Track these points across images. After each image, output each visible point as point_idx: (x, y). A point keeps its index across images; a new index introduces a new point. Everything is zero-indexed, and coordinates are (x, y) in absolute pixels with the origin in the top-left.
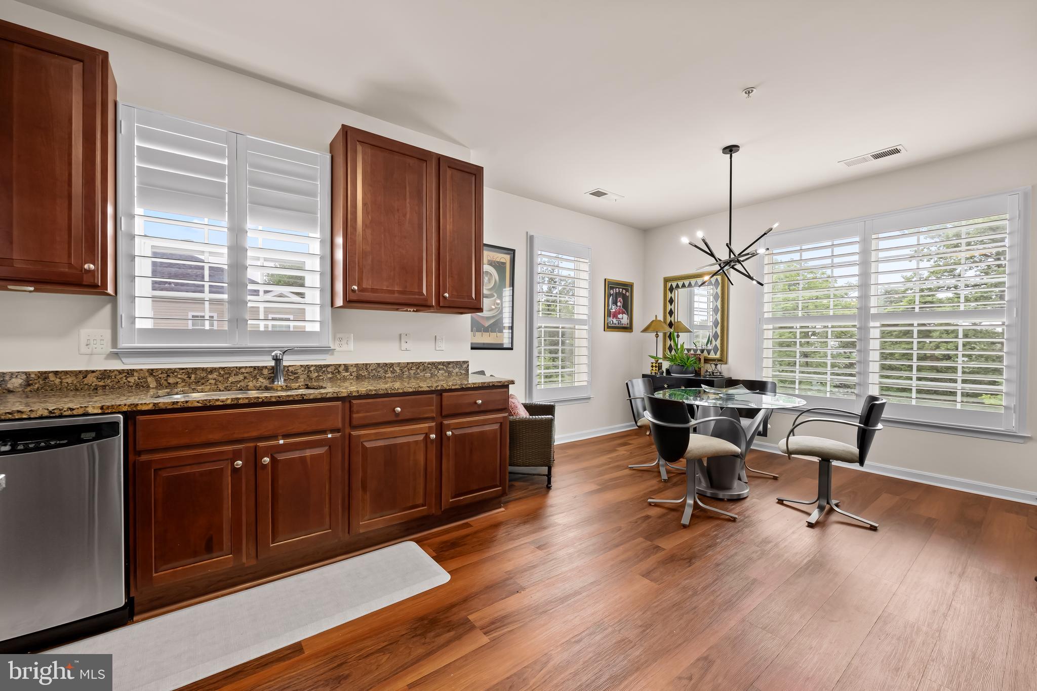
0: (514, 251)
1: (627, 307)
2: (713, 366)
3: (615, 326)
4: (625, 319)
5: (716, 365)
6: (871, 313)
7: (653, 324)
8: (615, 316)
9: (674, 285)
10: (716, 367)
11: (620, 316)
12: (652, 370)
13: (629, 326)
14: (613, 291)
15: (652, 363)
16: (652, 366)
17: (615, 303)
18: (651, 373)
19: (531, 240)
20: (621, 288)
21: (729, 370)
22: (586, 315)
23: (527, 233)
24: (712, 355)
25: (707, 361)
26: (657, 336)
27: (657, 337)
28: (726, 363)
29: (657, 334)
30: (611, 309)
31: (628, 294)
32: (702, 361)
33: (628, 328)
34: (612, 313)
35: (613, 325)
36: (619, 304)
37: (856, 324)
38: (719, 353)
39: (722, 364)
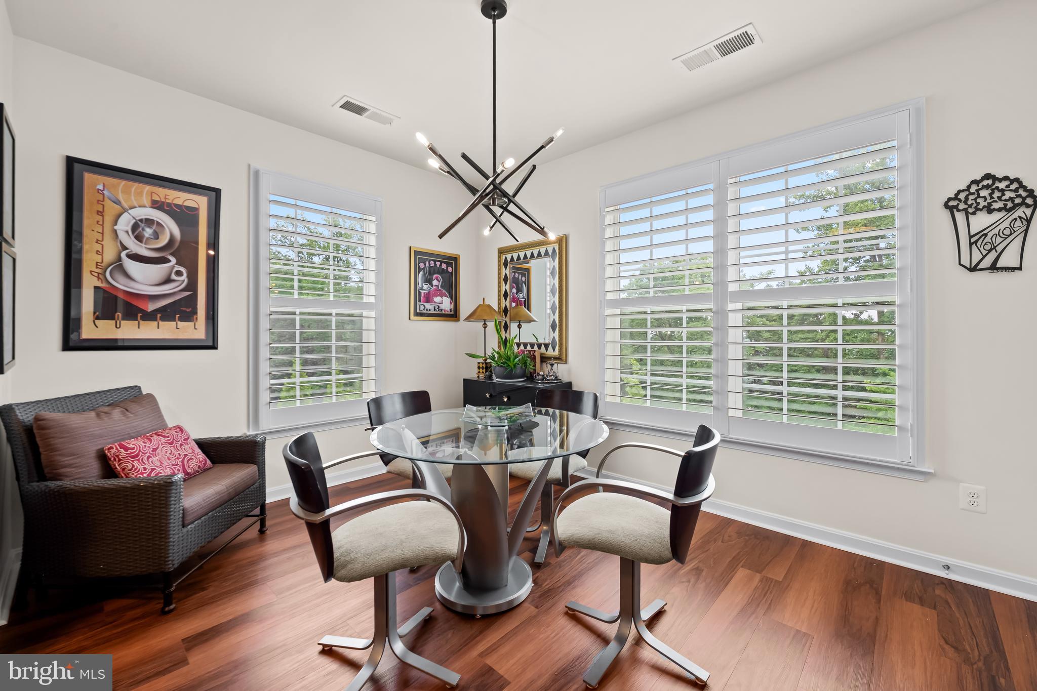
0: (218, 192)
1: (451, 287)
2: (549, 367)
3: (430, 312)
4: (446, 304)
5: (552, 365)
6: (729, 290)
7: (479, 310)
8: (428, 299)
9: (509, 257)
10: (552, 369)
11: (437, 299)
12: (479, 372)
13: (452, 313)
14: (425, 264)
15: (479, 363)
16: (479, 368)
17: (429, 281)
18: (478, 377)
19: (256, 177)
20: (438, 261)
21: (569, 372)
22: (373, 297)
23: (249, 165)
24: (550, 352)
25: (544, 359)
26: (485, 326)
27: (485, 328)
28: (566, 363)
29: (485, 324)
30: (422, 289)
31: (450, 269)
32: (538, 360)
33: (454, 315)
34: (423, 295)
35: (425, 312)
36: (435, 282)
37: (710, 306)
38: (557, 348)
39: (558, 363)
